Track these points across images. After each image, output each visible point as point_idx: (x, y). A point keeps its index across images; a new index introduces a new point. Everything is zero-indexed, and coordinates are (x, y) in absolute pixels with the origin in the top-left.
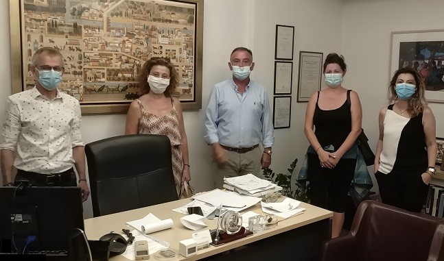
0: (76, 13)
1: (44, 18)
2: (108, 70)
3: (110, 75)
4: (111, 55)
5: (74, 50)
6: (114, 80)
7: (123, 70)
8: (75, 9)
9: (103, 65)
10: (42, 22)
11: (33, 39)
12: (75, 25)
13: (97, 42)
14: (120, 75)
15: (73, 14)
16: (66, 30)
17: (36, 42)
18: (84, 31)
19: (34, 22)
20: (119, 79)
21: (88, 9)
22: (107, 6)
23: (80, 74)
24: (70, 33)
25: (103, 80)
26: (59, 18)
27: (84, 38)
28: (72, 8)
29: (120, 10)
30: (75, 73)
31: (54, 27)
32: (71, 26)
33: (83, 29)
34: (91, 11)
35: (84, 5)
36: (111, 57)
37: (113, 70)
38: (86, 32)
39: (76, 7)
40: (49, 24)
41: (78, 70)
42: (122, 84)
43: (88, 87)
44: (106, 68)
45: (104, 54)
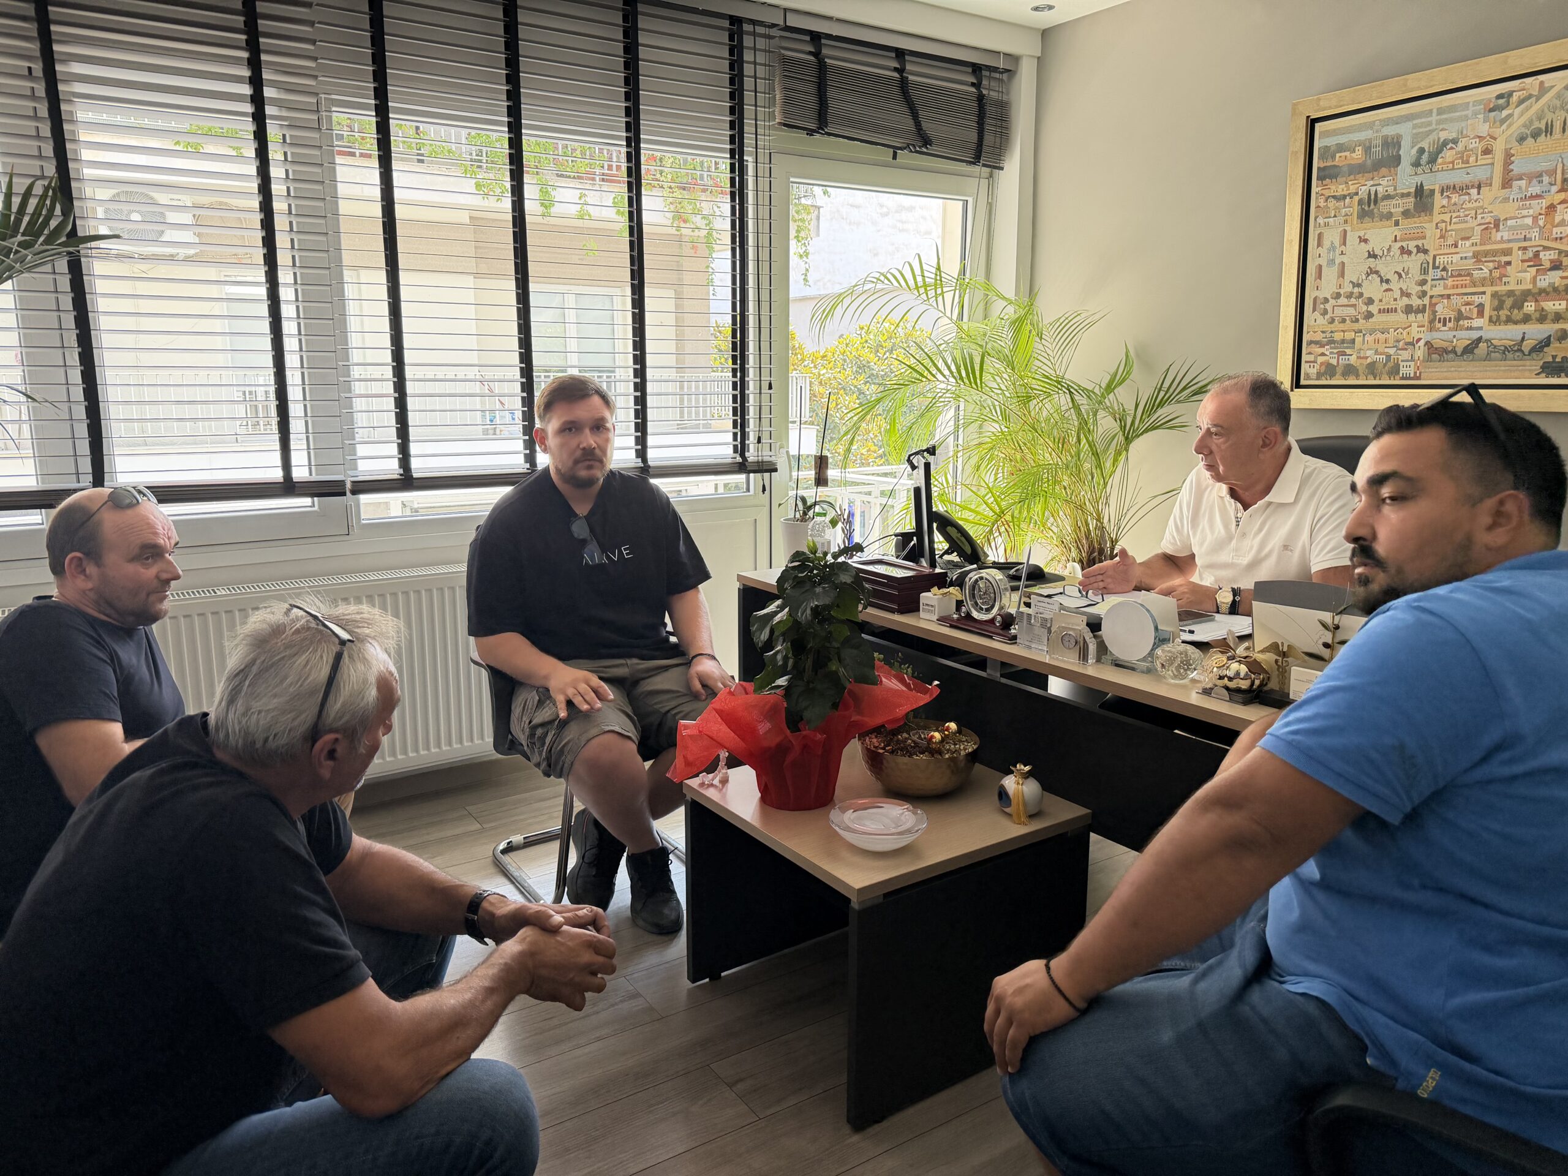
0: (1425, 157)
1: (1352, 189)
2: (1495, 295)
3: (1499, 308)
4: (1507, 252)
5: (1409, 253)
6: (1509, 320)
7: (1542, 291)
8: (1421, 151)
9: (1483, 282)
10: (1348, 200)
11: (1326, 243)
12: (1419, 191)
13: (1472, 223)
14: (1530, 307)
15: (1416, 164)
16: (1396, 207)
17: (1333, 248)
18: (1439, 201)
19: (1332, 203)
20: (1526, 319)
21: (1455, 141)
22: (1510, 116)
23: (1421, 310)
24: (1406, 214)
25: (1477, 322)
26: (1384, 182)
27: (1437, 218)
28: (1414, 151)
29: (1549, 116)
30: (1409, 310)
31: (1372, 206)
32: (1408, 195)
33: (1437, 195)
34: (1460, 146)
35: (1443, 136)
36: (1507, 259)
37: (1511, 293)
38: (1445, 202)
39: (1425, 144)
40: (1360, 202)
41: (1416, 302)
42: (1536, 331)
43: (1438, 344)
44: (1489, 290)
45: (1486, 253)
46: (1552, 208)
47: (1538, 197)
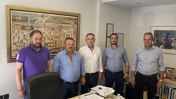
10: (19, 26)
14: (49, 45)
15: (31, 22)
16: (28, 28)
21: (37, 20)
22: (44, 18)
26: (25, 24)
29: (49, 20)
31: (24, 27)
33: (35, 28)
35: (35, 18)
36: (45, 38)
37: (46, 43)
39: (32, 19)
42: (50, 48)
46: (50, 32)
47: (49, 30)
